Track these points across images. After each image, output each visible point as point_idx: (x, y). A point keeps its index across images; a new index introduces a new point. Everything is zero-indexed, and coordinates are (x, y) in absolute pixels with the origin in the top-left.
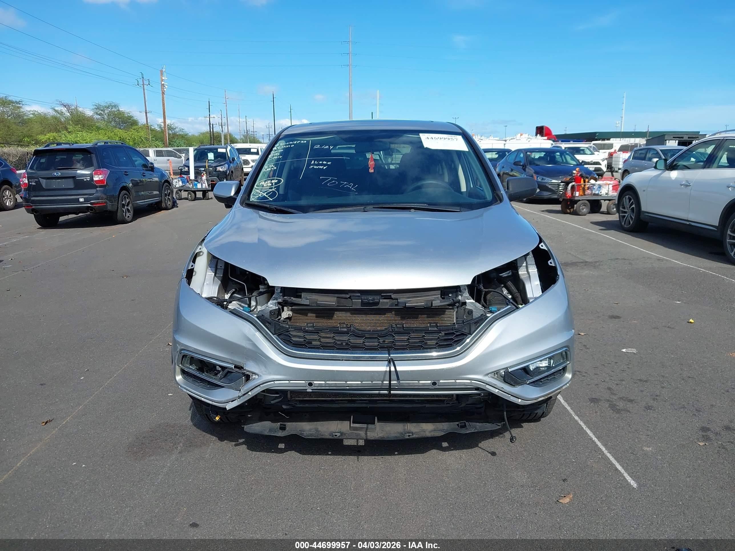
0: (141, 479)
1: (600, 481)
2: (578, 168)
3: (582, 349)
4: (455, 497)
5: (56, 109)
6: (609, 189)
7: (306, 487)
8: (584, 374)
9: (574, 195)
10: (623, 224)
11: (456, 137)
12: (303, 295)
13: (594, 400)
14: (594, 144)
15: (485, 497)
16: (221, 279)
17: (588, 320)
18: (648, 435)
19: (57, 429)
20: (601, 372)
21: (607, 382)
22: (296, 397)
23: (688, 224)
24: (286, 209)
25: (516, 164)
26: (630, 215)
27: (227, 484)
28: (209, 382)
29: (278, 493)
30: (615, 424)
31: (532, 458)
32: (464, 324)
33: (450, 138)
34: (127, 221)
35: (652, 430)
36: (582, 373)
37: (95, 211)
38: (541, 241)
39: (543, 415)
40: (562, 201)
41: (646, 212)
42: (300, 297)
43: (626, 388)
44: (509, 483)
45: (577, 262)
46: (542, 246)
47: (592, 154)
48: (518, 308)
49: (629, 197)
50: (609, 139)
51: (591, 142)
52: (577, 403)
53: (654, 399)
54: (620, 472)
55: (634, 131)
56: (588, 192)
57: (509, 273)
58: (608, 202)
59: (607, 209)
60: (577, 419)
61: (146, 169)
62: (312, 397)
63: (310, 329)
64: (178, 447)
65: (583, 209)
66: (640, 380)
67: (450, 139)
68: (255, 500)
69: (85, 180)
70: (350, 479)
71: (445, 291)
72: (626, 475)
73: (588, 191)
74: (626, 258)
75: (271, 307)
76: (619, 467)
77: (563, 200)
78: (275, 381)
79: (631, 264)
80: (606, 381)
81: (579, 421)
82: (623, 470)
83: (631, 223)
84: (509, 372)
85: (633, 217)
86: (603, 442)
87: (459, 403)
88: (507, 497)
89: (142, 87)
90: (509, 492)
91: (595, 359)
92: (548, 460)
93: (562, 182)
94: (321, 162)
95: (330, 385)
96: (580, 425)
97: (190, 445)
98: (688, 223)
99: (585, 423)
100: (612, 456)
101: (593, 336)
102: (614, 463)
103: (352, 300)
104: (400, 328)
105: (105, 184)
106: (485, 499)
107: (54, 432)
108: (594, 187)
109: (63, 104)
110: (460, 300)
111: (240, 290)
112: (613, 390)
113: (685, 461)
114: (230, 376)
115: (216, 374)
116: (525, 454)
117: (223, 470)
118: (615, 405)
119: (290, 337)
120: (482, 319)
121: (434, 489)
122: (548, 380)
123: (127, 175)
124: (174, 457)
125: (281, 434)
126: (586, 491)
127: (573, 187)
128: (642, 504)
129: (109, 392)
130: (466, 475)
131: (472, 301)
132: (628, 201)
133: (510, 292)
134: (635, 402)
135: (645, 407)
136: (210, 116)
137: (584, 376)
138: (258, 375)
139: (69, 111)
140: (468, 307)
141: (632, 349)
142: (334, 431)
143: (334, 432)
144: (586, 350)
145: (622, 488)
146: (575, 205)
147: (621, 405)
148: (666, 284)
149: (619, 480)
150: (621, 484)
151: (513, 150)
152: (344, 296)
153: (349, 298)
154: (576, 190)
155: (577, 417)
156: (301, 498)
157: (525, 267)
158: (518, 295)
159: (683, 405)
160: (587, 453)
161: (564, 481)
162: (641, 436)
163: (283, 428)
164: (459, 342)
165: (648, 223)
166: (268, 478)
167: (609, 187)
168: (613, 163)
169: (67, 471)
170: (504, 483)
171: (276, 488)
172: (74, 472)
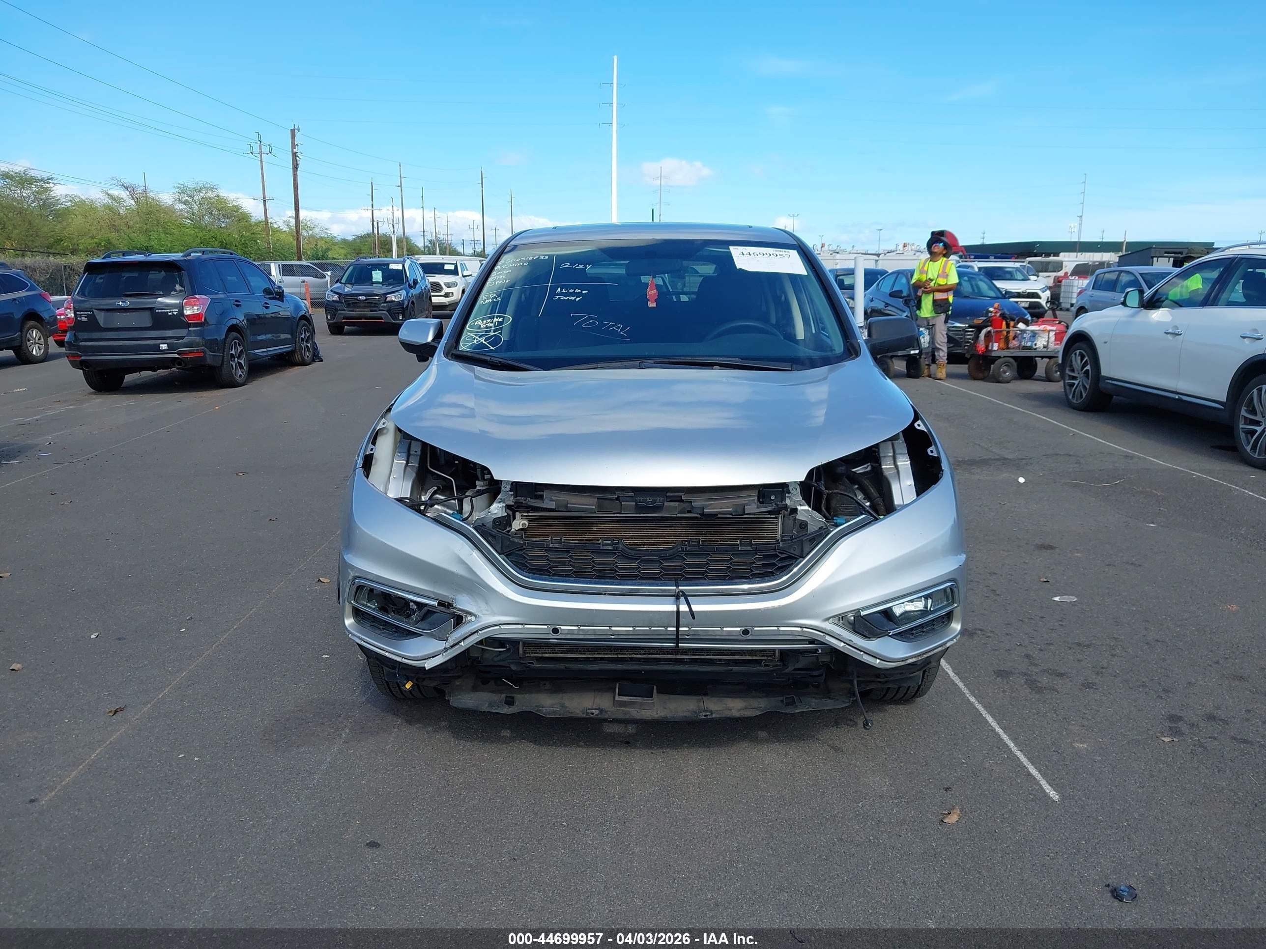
0: (287, 778)
1: (1003, 791)
2: (998, 304)
3: (987, 595)
4: (775, 811)
5: (111, 192)
6: (1049, 338)
7: (544, 793)
8: (989, 634)
9: (990, 348)
10: (1070, 397)
11: (789, 252)
12: (546, 494)
13: (1002, 674)
14: (1029, 263)
15: (822, 812)
16: (415, 470)
17: (1001, 552)
18: (1083, 726)
19: (149, 705)
20: (1016, 631)
21: (1026, 647)
22: (532, 653)
23: (1177, 399)
24: (516, 364)
25: (893, 295)
26: (1083, 382)
27: (421, 788)
28: (397, 627)
29: (502, 802)
30: (1032, 708)
31: (899, 757)
32: (794, 541)
33: (778, 253)
34: (238, 383)
35: (1090, 718)
36: (985, 633)
37: (186, 365)
38: (917, 417)
39: (919, 692)
40: (971, 357)
41: (1108, 377)
42: (541, 497)
43: (1054, 655)
44: (861, 791)
45: (990, 459)
46: (919, 425)
47: (1026, 279)
48: (876, 519)
49: (1080, 352)
50: (1056, 254)
51: (1025, 258)
52: (975, 677)
53: (1097, 674)
54: (1035, 778)
55: (1100, 240)
56: (1014, 343)
57: (866, 468)
58: (1047, 360)
59: (1046, 373)
60: (974, 701)
61: (271, 296)
62: (556, 653)
63: (556, 546)
64: (341, 734)
65: (1005, 372)
66: (1079, 644)
67: (778, 256)
68: (465, 811)
69: (170, 314)
70: (613, 783)
71: (764, 492)
72: (1043, 783)
73: (1013, 341)
74: (1071, 453)
75: (496, 514)
76: (1034, 771)
77: (972, 355)
78: (501, 624)
79: (1079, 463)
80: (1023, 644)
81: (976, 704)
82: (1039, 775)
83: (1084, 395)
84: (862, 617)
85: (1088, 387)
86: (1011, 735)
87: (784, 665)
88: (856, 812)
89: (259, 156)
90: (860, 805)
91: (1009, 611)
92: (923, 759)
93: (970, 327)
94: (571, 291)
95: (585, 632)
96: (978, 710)
97: (361, 731)
98: (1177, 397)
99: (985, 707)
100: (1024, 755)
101: (1009, 576)
102: (1027, 765)
103: (621, 503)
104: (694, 546)
105: (203, 320)
106: (822, 814)
107: (145, 709)
108: (1025, 335)
109: (123, 185)
110: (787, 505)
111: (445, 489)
112: (1033, 658)
113: (1139, 765)
114: (430, 619)
115: (408, 616)
116: (888, 750)
117: (415, 767)
118: (1035, 681)
119: (525, 557)
120: (821, 534)
121: (744, 799)
122: (923, 632)
123: (238, 306)
124: (336, 748)
125: (506, 710)
126: (980, 803)
127: (988, 334)
128: (1065, 824)
129: (226, 651)
130: (794, 780)
131: (806, 507)
132: (1079, 358)
133: (868, 497)
134: (1067, 677)
135: (1083, 685)
136: (372, 207)
137: (989, 637)
138: (475, 616)
139: (133, 197)
140: (800, 517)
141: (1071, 597)
142: (589, 707)
143: (589, 709)
144: (995, 598)
145: (1036, 802)
146: (992, 366)
147: (1044, 680)
148: (1134, 496)
149: (1032, 790)
150: (1035, 796)
151: (890, 271)
152: (608, 496)
153: (617, 499)
154: (994, 341)
155: (973, 698)
156: (536, 809)
157: (891, 458)
158: (879, 501)
159: (1144, 682)
160: (985, 750)
161: (946, 790)
162: (1073, 727)
163: (510, 702)
164: (784, 569)
165: (1111, 397)
166: (485, 780)
167: (1049, 335)
168: (1062, 295)
169: (171, 765)
170: (853, 792)
171: (498, 794)
172: (183, 768)
